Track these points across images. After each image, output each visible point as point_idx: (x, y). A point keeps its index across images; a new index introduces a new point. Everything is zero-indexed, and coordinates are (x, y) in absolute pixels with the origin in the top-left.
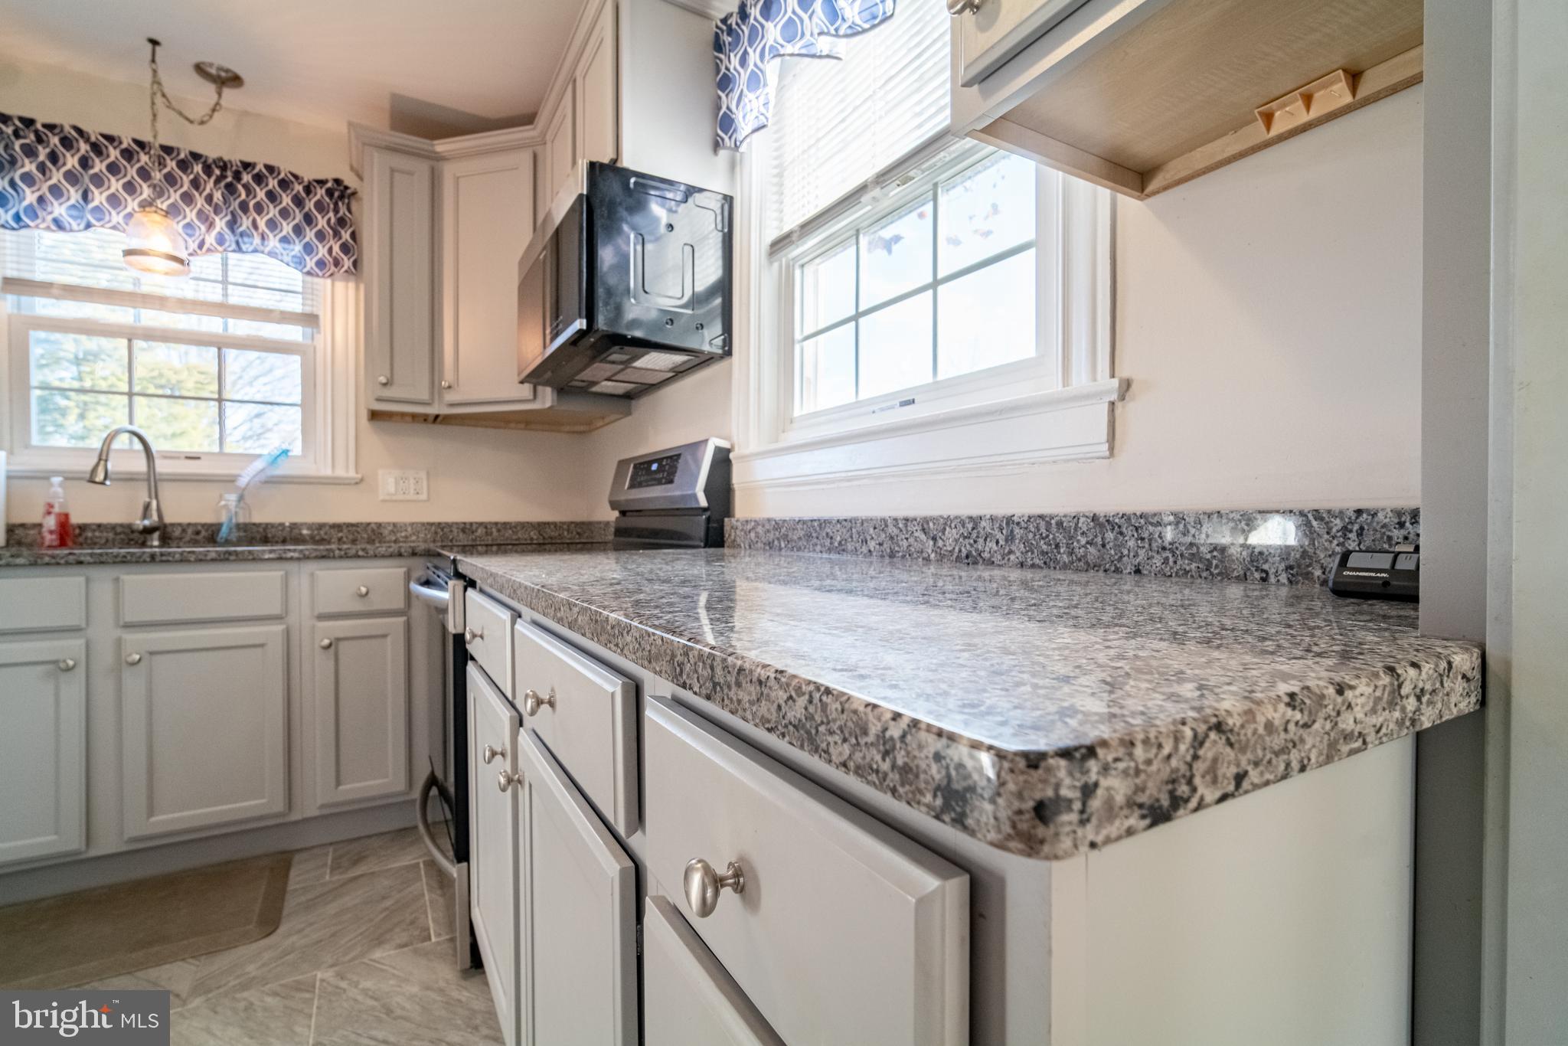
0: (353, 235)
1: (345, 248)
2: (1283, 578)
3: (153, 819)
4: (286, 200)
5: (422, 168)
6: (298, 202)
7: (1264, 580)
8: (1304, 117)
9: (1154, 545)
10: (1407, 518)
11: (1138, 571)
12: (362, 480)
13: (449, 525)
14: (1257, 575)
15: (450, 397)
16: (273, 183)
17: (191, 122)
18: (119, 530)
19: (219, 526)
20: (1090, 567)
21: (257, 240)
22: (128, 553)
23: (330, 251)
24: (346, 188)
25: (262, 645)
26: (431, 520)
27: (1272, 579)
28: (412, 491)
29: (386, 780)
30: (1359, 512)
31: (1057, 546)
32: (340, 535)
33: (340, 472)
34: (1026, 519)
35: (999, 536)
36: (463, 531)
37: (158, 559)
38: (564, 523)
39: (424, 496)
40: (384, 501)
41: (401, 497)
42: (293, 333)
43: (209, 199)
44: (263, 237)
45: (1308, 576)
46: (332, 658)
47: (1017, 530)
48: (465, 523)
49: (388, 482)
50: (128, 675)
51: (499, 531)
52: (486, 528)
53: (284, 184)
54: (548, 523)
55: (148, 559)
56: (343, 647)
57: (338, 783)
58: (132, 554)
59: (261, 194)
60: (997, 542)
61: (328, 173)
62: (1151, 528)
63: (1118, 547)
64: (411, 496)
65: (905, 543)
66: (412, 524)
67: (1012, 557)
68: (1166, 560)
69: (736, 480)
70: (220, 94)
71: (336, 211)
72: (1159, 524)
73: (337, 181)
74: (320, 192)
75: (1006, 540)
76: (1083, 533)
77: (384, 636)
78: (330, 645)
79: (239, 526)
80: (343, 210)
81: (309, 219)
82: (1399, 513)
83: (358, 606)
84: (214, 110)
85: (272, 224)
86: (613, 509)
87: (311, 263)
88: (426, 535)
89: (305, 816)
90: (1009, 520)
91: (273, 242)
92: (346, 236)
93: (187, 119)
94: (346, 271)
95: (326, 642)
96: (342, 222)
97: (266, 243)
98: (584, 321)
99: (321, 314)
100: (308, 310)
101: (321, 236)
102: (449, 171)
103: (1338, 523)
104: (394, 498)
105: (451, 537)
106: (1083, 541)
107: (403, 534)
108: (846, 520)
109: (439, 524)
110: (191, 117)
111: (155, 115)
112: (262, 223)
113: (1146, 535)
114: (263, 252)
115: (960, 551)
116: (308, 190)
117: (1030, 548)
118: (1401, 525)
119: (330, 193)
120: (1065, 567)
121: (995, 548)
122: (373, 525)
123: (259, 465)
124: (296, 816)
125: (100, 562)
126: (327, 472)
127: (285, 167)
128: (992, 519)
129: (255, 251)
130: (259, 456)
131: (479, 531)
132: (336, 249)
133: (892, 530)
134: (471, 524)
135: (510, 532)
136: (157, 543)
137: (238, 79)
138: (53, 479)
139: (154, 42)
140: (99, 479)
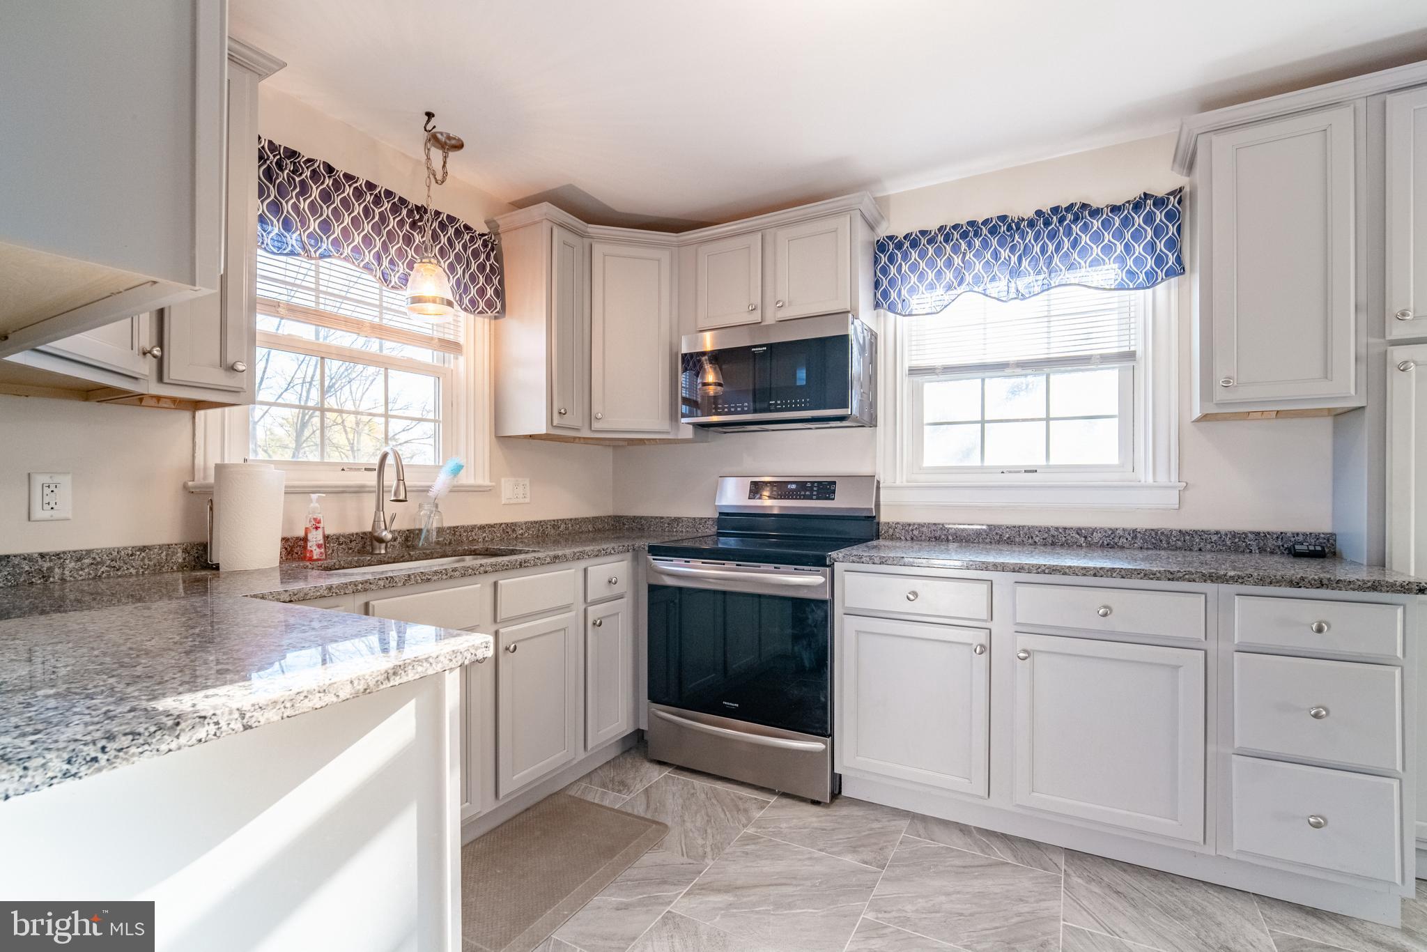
2: (1257, 551)
7: (1251, 552)
8: (1260, 417)
9: (1208, 541)
10: (1295, 535)
11: (1200, 550)
12: (494, 487)
13: (545, 522)
14: (1248, 551)
15: (597, 425)
16: (451, 231)
17: (437, 182)
18: (342, 540)
20: (1177, 549)
25: (565, 629)
26: (536, 519)
27: (1253, 552)
28: (522, 496)
30: (1282, 533)
31: (1161, 541)
32: (484, 535)
33: (480, 482)
34: (1144, 530)
35: (1128, 536)
38: (605, 517)
39: (528, 499)
40: (504, 504)
41: (516, 501)
45: (1265, 551)
47: (1138, 535)
48: (554, 521)
49: (507, 488)
51: (572, 524)
52: (565, 524)
53: (458, 233)
54: (597, 518)
59: (444, 239)
60: (1127, 539)
62: (1206, 536)
63: (1191, 541)
64: (522, 501)
65: (1064, 539)
66: (526, 523)
67: (1136, 545)
68: (1213, 546)
70: (445, 158)
72: (1210, 534)
74: (479, 242)
75: (1132, 538)
76: (1174, 537)
82: (1293, 534)
83: (608, 592)
85: (452, 268)
90: (1134, 531)
92: (495, 282)
94: (496, 312)
99: (463, 343)
100: (448, 337)
102: (598, 249)
103: (1275, 536)
104: (512, 502)
106: (1175, 539)
108: (1015, 527)
110: (437, 178)
113: (1204, 538)
115: (1103, 542)
117: (1145, 541)
118: (1294, 537)
120: (1164, 549)
121: (1125, 541)
123: (443, 477)
126: (472, 481)
128: (1124, 530)
132: (490, 291)
133: (1053, 532)
136: (383, 551)
137: (459, 146)
138: (312, 495)
139: (430, 115)
140: (402, 497)
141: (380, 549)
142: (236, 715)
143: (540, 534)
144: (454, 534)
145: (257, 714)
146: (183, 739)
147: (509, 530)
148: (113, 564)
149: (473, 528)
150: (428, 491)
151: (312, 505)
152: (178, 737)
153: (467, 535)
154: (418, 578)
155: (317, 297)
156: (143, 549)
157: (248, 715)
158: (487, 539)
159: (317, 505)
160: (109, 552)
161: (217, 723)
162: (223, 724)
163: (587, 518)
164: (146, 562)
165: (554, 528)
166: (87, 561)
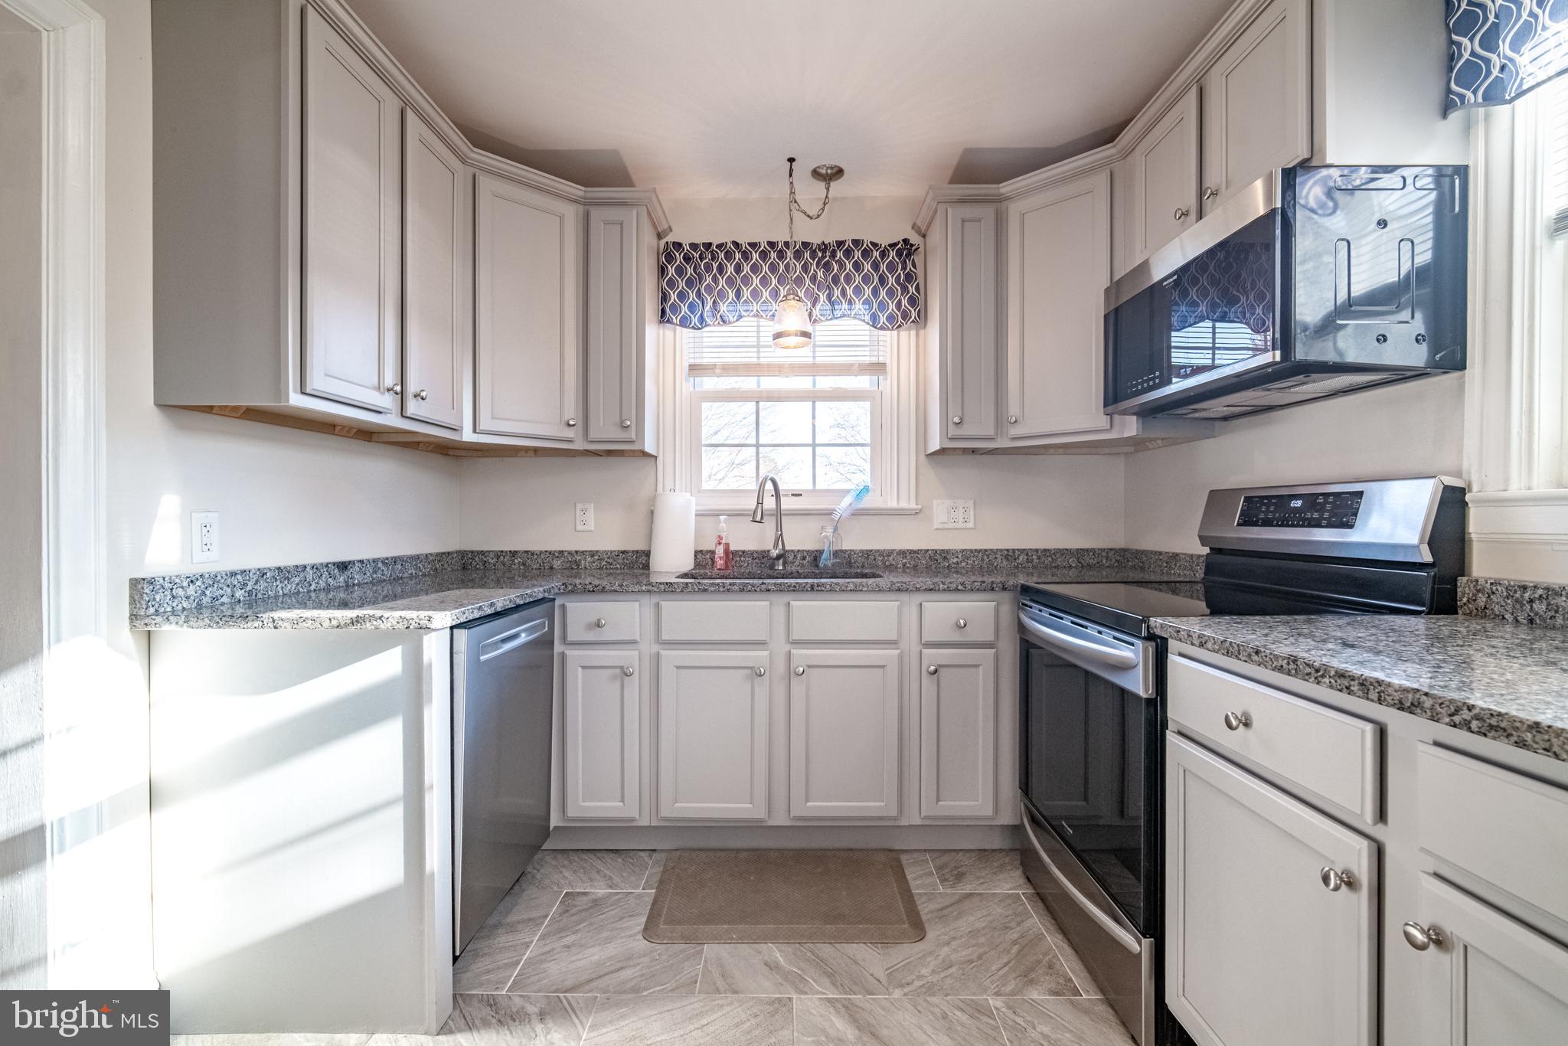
0: (917, 289)
1: (913, 301)
3: (809, 804)
4: (867, 267)
5: (988, 212)
6: (876, 266)
12: (921, 510)
13: (994, 552)
15: (1015, 431)
16: (858, 254)
17: (811, 218)
18: (755, 555)
19: (821, 552)
21: (845, 306)
22: (797, 583)
23: (899, 305)
24: (912, 245)
25: (883, 667)
28: (961, 520)
29: (976, 803)
32: (905, 561)
33: (904, 504)
36: (1007, 557)
37: (816, 588)
38: (1103, 550)
39: (971, 525)
40: (937, 529)
41: (951, 526)
42: (863, 382)
43: (814, 278)
44: (850, 303)
46: (936, 681)
48: (1008, 550)
49: (941, 512)
50: (795, 681)
51: (1039, 558)
52: (1027, 555)
53: (866, 254)
54: (1087, 550)
55: (809, 589)
56: (943, 672)
57: (938, 800)
58: (800, 584)
59: (849, 266)
61: (897, 238)
64: (961, 525)
66: (963, 551)
69: (1474, 527)
70: (828, 189)
71: (904, 268)
73: (906, 241)
74: (892, 254)
77: (977, 666)
78: (936, 671)
79: (836, 554)
80: (909, 265)
81: (882, 280)
83: (956, 637)
84: (825, 204)
85: (858, 291)
86: (1203, 545)
87: (883, 319)
88: (974, 561)
89: (911, 823)
91: (858, 306)
92: (912, 289)
93: (809, 216)
94: (913, 321)
95: (932, 668)
96: (909, 277)
97: (853, 307)
98: (1278, 353)
99: (888, 362)
100: (874, 360)
101: (891, 293)
102: (1014, 209)
104: (947, 526)
105: (995, 564)
107: (955, 560)
109: (986, 550)
110: (811, 215)
111: (792, 219)
112: (850, 291)
114: (849, 316)
116: (883, 254)
119: (899, 254)
122: (930, 552)
123: (847, 500)
124: (904, 822)
125: (780, 590)
126: (893, 504)
127: (867, 237)
129: (843, 316)
130: (848, 491)
131: (1021, 558)
132: (905, 302)
134: (1014, 550)
135: (1050, 559)
136: (781, 568)
137: (839, 172)
138: (721, 517)
139: (791, 160)
140: (758, 519)
141: (778, 565)
142: (271, 620)
143: (985, 565)
144: (867, 558)
145: (280, 623)
146: (249, 624)
147: (938, 557)
148: (609, 560)
149: (890, 553)
150: (831, 514)
151: (721, 525)
152: (247, 623)
153: (883, 560)
154: (695, 587)
155: (758, 352)
156: (623, 552)
157: (276, 622)
158: (908, 565)
159: (724, 525)
160: (606, 552)
161: (263, 622)
162: (265, 623)
163: (1067, 550)
164: (625, 561)
165: (1007, 559)
166: (596, 557)
